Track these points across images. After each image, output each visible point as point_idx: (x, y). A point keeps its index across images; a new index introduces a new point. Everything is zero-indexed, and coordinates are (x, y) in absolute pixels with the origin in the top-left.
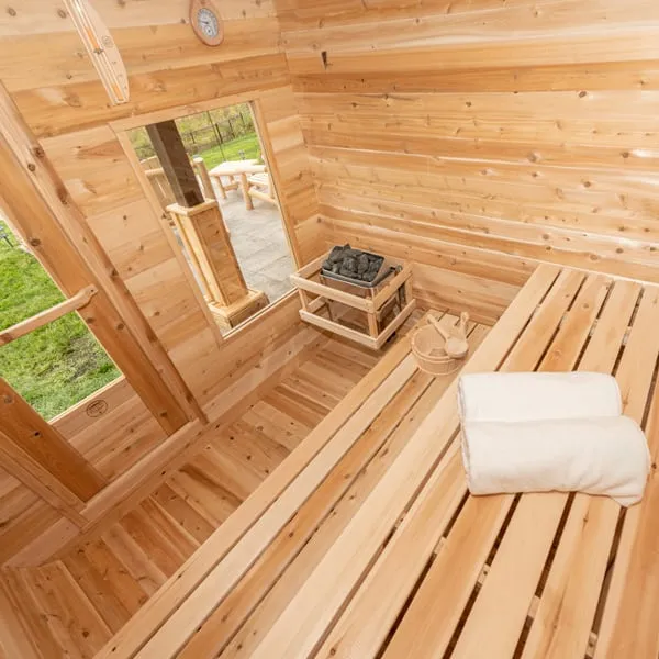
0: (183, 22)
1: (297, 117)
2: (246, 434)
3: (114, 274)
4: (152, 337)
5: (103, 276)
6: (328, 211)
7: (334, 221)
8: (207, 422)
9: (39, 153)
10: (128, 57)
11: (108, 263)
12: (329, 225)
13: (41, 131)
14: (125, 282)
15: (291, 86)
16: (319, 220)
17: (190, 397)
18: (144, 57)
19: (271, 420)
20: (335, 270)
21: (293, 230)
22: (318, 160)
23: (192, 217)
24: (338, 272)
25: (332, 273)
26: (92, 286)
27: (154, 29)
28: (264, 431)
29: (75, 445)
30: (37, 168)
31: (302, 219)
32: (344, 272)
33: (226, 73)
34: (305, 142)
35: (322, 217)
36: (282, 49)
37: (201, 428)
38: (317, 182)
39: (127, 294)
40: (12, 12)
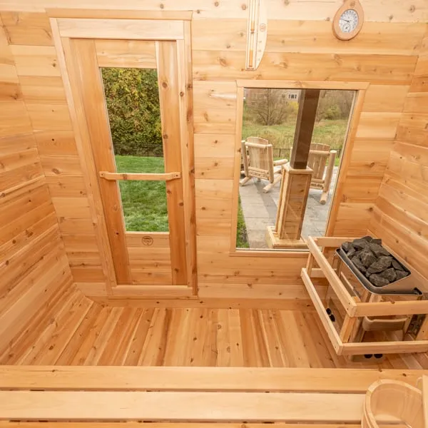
0: (328, 19)
1: (399, 114)
2: (210, 322)
3: (192, 171)
4: (193, 220)
5: (186, 169)
6: (384, 205)
7: (384, 215)
8: (196, 294)
9: (190, 87)
10: (271, 39)
11: (192, 164)
12: (378, 217)
13: (198, 76)
14: (196, 180)
15: (408, 87)
16: (371, 209)
17: (195, 271)
18: (283, 42)
19: (231, 328)
20: (349, 254)
21: (338, 205)
22: (399, 156)
23: (291, 174)
24: (351, 257)
25: (346, 255)
26: (179, 173)
27: (301, 23)
28: (220, 331)
29: (129, 252)
30: (184, 96)
31: (352, 200)
32: (356, 260)
33: (345, 64)
34: (395, 138)
35: (376, 208)
36: (417, 52)
37: (191, 295)
38: (387, 176)
39: (193, 187)
40: (217, 4)
